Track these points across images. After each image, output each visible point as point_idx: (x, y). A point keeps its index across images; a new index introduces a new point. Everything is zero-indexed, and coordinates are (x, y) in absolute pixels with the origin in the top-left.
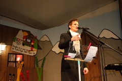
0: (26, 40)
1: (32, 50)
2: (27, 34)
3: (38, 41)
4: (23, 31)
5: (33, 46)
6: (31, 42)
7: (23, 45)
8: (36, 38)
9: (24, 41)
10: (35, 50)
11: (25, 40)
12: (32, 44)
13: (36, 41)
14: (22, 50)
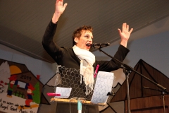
0: (16, 83)
1: (28, 106)
2: (18, 71)
3: (43, 86)
4: (11, 63)
5: (30, 97)
6: (27, 88)
7: (10, 93)
8: (38, 78)
9: (10, 86)
10: (34, 106)
11: (13, 83)
12: (29, 91)
13: (37, 85)
14: (5, 105)
